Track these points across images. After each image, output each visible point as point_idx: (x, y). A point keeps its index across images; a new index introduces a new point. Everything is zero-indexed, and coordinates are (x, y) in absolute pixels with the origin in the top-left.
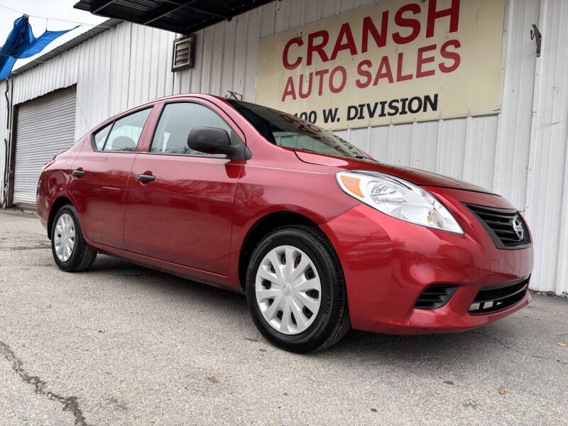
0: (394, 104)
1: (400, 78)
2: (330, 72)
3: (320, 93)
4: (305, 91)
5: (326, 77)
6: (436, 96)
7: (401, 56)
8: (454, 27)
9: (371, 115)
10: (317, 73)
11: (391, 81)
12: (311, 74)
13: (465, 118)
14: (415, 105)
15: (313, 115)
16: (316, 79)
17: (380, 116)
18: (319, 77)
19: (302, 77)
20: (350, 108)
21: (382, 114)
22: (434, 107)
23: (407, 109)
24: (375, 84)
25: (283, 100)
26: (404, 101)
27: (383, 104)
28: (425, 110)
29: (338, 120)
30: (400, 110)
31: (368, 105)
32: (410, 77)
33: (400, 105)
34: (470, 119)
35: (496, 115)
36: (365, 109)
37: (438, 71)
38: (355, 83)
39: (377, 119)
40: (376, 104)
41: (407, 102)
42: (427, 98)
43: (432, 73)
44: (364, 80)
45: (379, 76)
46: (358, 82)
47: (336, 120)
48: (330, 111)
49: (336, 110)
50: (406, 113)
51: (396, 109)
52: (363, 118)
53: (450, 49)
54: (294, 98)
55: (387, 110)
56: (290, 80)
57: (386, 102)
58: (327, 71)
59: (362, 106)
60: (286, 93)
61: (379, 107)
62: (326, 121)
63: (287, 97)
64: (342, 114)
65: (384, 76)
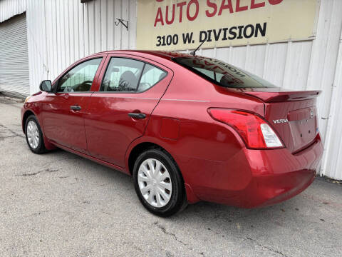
0: (233, 30)
1: (239, 9)
2: (187, 4)
3: (180, 21)
4: (170, 19)
5: (185, 8)
6: (265, 24)
9: (217, 39)
10: (178, 5)
11: (231, 11)
12: (174, 6)
13: (287, 42)
14: (249, 31)
15: (176, 38)
16: (177, 9)
17: (223, 39)
18: (179, 7)
19: (167, 7)
20: (201, 33)
21: (225, 39)
22: (263, 34)
23: (242, 35)
24: (220, 14)
25: (155, 25)
26: (240, 28)
27: (225, 30)
28: (256, 36)
29: (193, 42)
30: (238, 35)
31: (215, 31)
32: (245, 8)
33: (237, 31)
34: (290, 44)
35: (311, 40)
36: (212, 33)
37: (267, 3)
38: (205, 13)
39: (220, 42)
40: (220, 30)
41: (243, 29)
42: (258, 26)
43: (262, 5)
44: (211, 10)
45: (223, 7)
46: (207, 12)
47: (191, 42)
48: (188, 34)
49: (192, 34)
50: (242, 38)
51: (235, 34)
52: (211, 40)
54: (163, 24)
55: (228, 35)
56: (160, 11)
57: (227, 29)
58: (185, 3)
59: (210, 31)
60: (157, 20)
61: (222, 32)
62: (185, 42)
63: (158, 23)
64: (196, 37)
65: (226, 7)
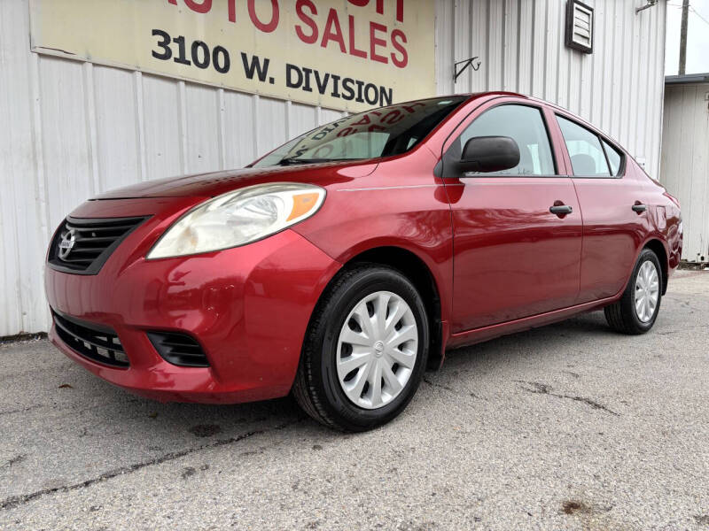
0: (349, 84)
1: (354, 52)
3: (232, 18)
6: (391, 91)
7: (351, 19)
8: (400, 17)
9: (322, 89)
11: (343, 50)
14: (372, 94)
15: (221, 56)
17: (333, 95)
20: (289, 67)
21: (335, 94)
22: (389, 103)
23: (363, 97)
24: (324, 44)
26: (360, 84)
27: (336, 78)
28: (382, 105)
29: (272, 81)
30: (356, 96)
31: (316, 73)
32: (363, 55)
33: (355, 88)
36: (312, 76)
37: (390, 60)
38: (295, 29)
39: (329, 99)
40: (327, 76)
41: (363, 88)
42: (383, 89)
43: (384, 60)
44: (308, 31)
45: (328, 36)
46: (298, 29)
47: (267, 79)
48: (255, 59)
49: (267, 62)
50: (363, 101)
51: (352, 92)
52: (311, 90)
53: (399, 39)
54: (173, 1)
55: (341, 90)
57: (339, 78)
59: (308, 71)
61: (331, 81)
62: (250, 75)
65: (334, 38)
